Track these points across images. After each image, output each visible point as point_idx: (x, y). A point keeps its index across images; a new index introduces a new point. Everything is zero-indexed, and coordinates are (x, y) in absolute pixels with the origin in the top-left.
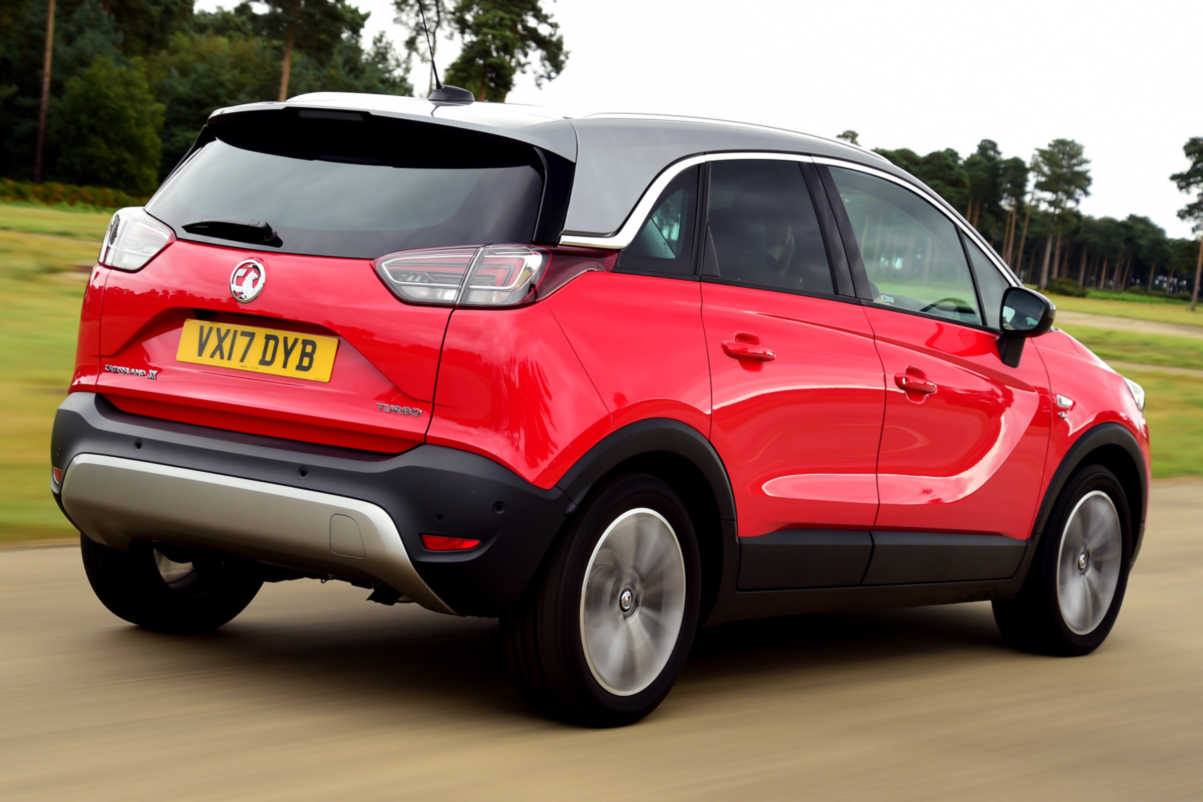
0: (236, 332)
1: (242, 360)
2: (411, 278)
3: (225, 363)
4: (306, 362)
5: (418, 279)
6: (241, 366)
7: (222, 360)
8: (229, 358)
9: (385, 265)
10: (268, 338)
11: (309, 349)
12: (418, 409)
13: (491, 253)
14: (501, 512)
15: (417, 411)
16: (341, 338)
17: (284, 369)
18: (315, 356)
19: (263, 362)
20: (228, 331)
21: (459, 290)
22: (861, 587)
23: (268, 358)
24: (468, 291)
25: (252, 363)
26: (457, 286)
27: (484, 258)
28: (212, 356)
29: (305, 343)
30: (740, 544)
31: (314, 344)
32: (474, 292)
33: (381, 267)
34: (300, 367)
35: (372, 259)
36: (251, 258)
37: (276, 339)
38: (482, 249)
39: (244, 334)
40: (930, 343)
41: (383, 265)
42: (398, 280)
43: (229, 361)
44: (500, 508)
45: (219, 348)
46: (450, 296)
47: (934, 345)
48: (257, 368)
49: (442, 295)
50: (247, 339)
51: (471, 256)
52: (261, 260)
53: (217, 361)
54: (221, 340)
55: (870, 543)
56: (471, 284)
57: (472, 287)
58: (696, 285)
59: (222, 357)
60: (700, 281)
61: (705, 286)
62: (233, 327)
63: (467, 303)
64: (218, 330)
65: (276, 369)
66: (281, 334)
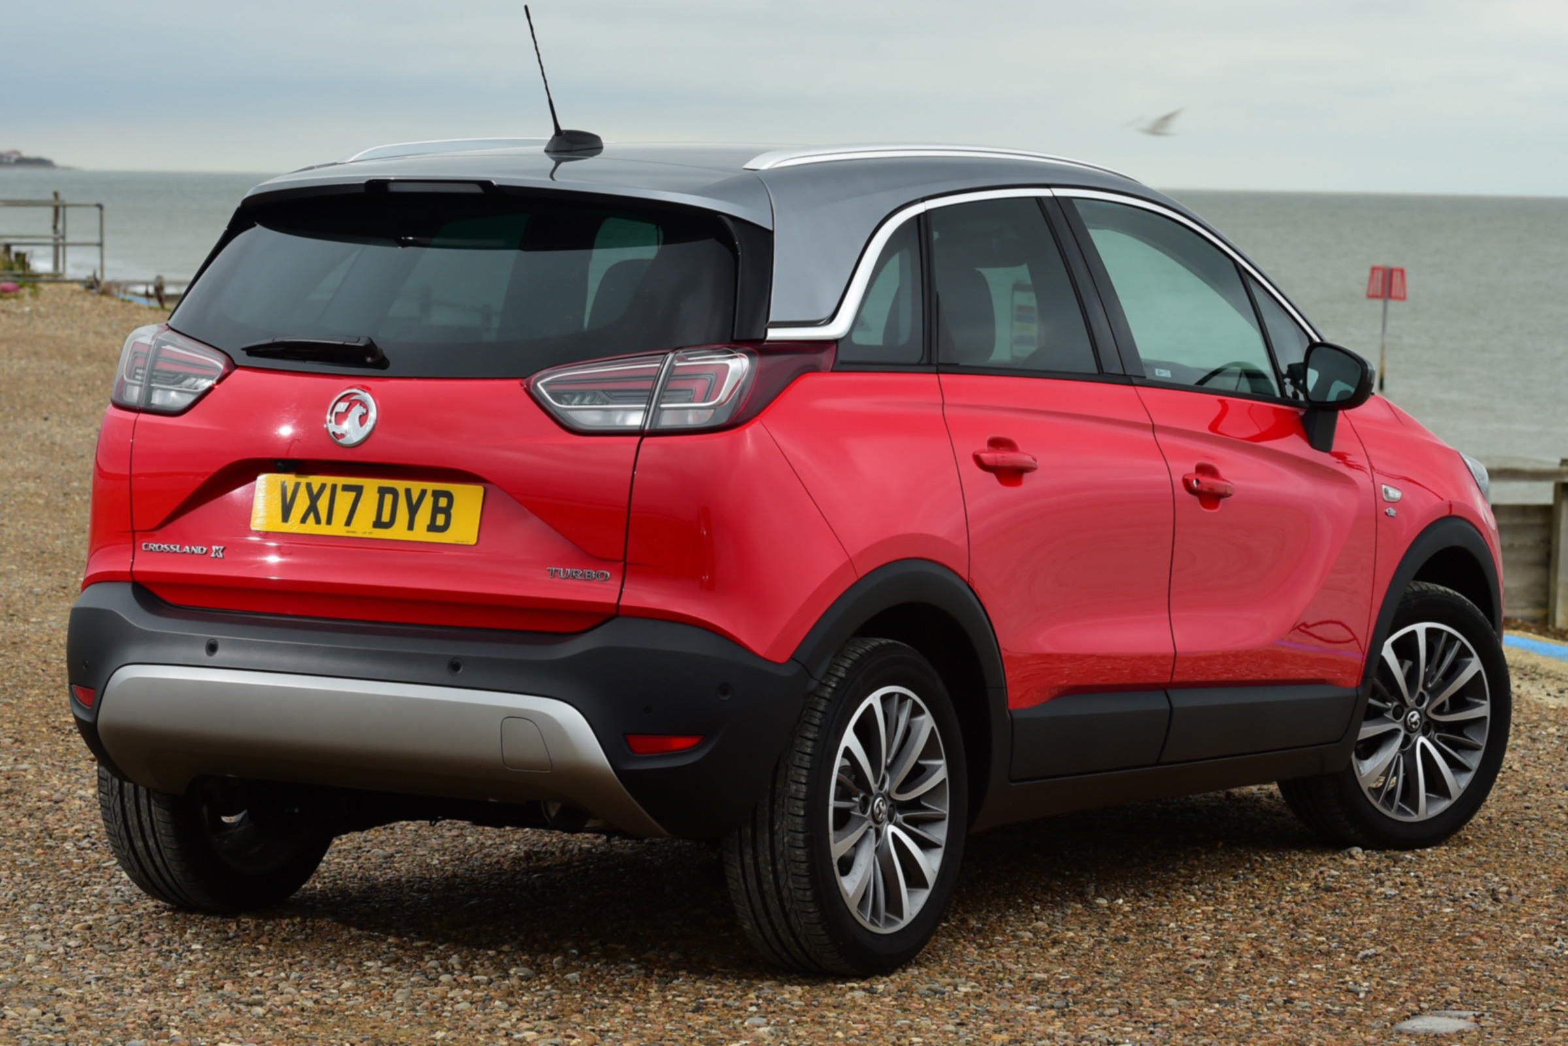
0: (334, 487)
1: (348, 523)
2: (577, 399)
3: (323, 529)
4: (441, 520)
5: (587, 399)
6: (348, 532)
7: (318, 526)
8: (329, 522)
9: (542, 384)
10: (382, 491)
11: (443, 502)
12: (605, 572)
13: (681, 360)
14: (726, 698)
15: (603, 574)
16: (488, 485)
17: (410, 532)
18: (453, 511)
19: (378, 524)
20: (323, 486)
21: (647, 411)
22: (1159, 767)
23: (386, 518)
24: (659, 411)
25: (363, 527)
26: (644, 406)
27: (675, 367)
28: (304, 520)
29: (437, 495)
30: (1012, 719)
31: (449, 496)
32: (666, 412)
33: (535, 387)
34: (432, 527)
35: (524, 378)
36: (350, 388)
37: (394, 492)
38: (671, 356)
39: (346, 488)
40: (1214, 427)
41: (539, 385)
42: (561, 403)
43: (328, 526)
44: (725, 693)
45: (313, 508)
46: (635, 420)
47: (1219, 429)
48: (370, 533)
49: (623, 419)
50: (352, 495)
51: (658, 365)
52: (366, 389)
53: (310, 527)
54: (314, 498)
55: (1168, 707)
56: (661, 403)
57: (663, 406)
58: (933, 379)
59: (318, 521)
60: (938, 373)
61: (944, 378)
62: (330, 480)
63: (658, 427)
64: (309, 486)
65: (399, 532)
66: (400, 485)
